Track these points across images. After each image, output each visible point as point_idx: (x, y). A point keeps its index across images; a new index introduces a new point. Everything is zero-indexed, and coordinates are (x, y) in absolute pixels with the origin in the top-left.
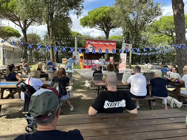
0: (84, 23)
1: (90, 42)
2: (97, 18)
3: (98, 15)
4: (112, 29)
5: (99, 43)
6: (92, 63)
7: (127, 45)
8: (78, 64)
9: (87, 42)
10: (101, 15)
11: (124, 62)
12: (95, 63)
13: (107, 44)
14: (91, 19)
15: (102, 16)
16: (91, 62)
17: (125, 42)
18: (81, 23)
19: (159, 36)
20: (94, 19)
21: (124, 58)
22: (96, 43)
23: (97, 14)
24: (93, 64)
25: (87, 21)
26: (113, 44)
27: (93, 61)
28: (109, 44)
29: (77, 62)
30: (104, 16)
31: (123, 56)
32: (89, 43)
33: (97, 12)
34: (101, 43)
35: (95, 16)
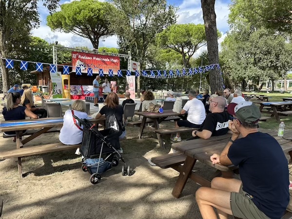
0: (56, 24)
1: (80, 56)
2: (80, 17)
3: (82, 13)
4: (102, 37)
5: (94, 58)
6: (83, 91)
7: (135, 64)
8: (60, 92)
9: (74, 56)
10: (86, 13)
11: (132, 88)
12: (89, 90)
13: (107, 60)
14: (69, 17)
15: (89, 15)
16: (81, 89)
17: (132, 59)
18: (49, 23)
19: (167, 52)
20: (74, 19)
21: (131, 82)
22: (89, 58)
23: (78, 10)
24: (85, 92)
25: (60, 20)
26: (115, 61)
27: (85, 87)
28: (109, 60)
29: (58, 89)
30: (90, 16)
31: (131, 80)
32: (77, 58)
33: (78, 8)
34: (97, 59)
35: (75, 14)
